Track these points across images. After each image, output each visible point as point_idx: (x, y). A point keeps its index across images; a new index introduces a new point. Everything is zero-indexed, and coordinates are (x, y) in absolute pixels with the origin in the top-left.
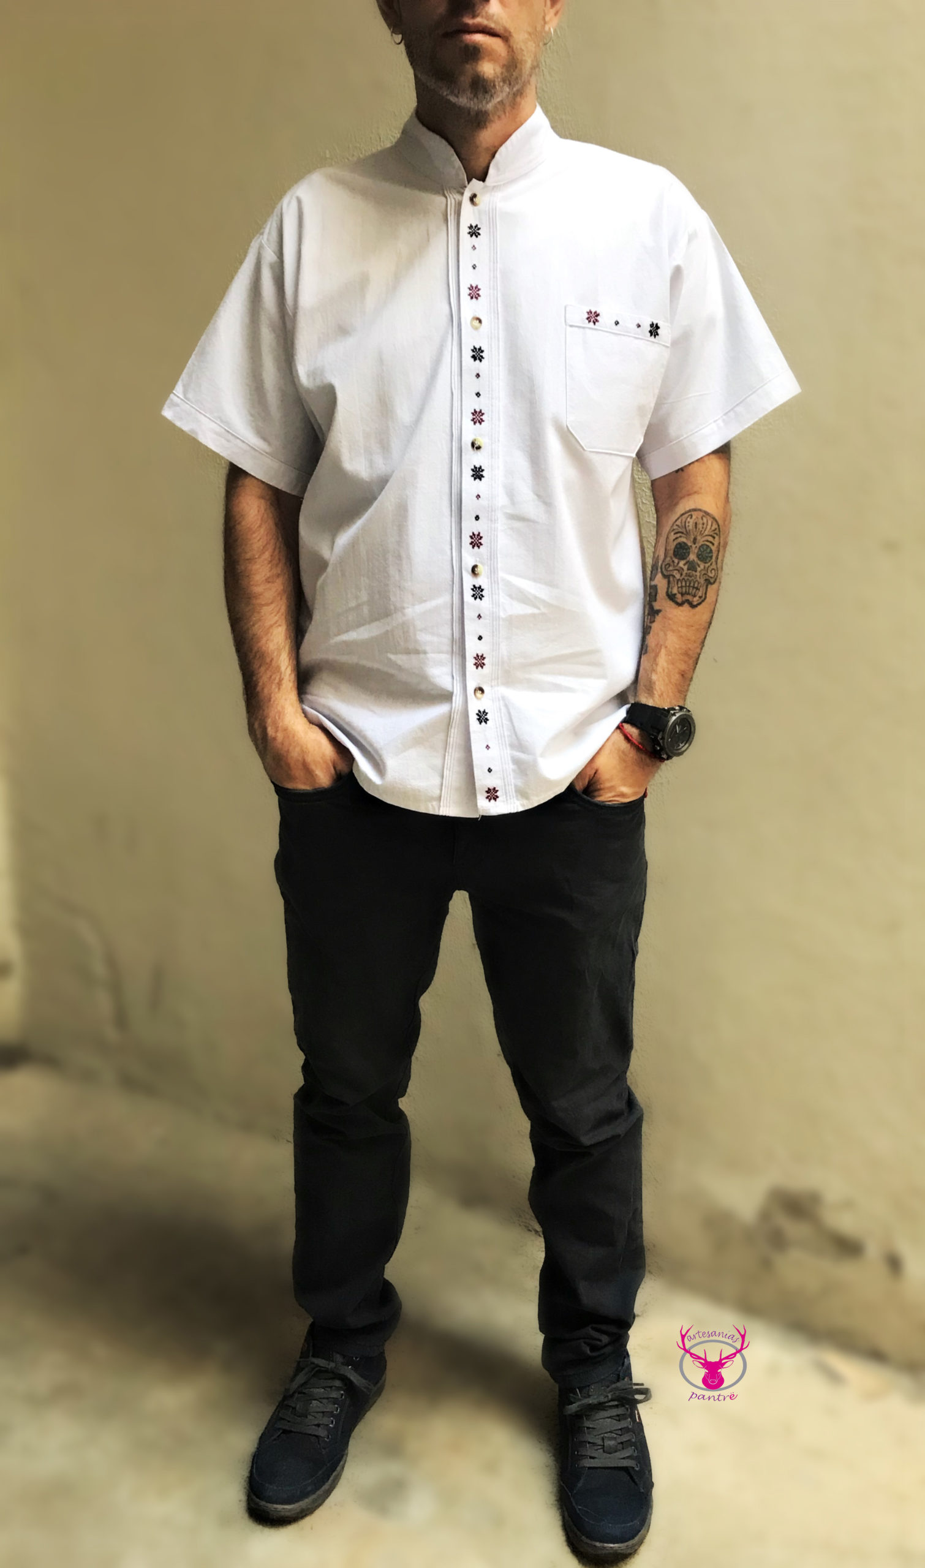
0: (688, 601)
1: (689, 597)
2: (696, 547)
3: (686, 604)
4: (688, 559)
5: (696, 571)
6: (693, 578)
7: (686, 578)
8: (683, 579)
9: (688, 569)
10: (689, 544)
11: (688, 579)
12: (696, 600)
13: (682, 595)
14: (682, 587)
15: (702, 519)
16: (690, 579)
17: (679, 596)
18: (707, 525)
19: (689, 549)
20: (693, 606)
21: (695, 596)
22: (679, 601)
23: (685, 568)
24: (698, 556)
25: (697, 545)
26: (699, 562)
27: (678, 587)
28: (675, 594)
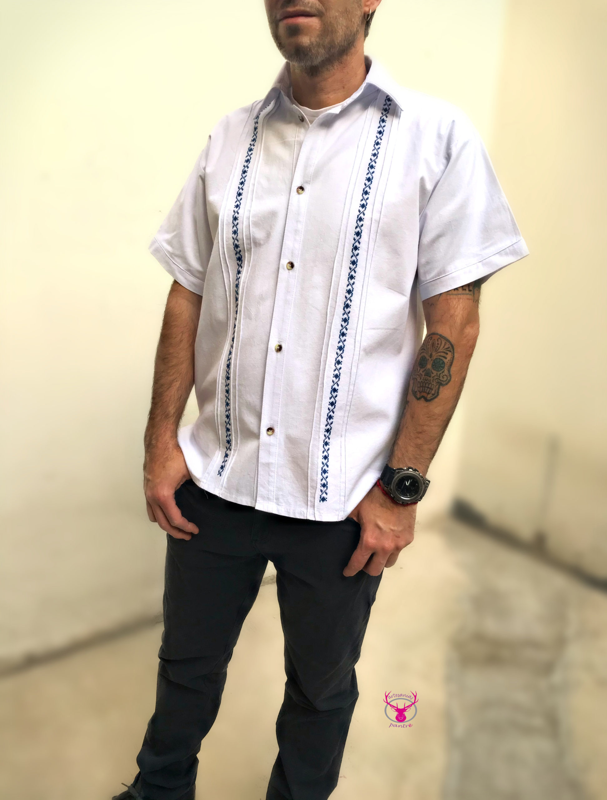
0: (423, 397)
1: (425, 394)
2: (432, 360)
3: (423, 399)
4: (425, 368)
5: (430, 377)
6: (428, 381)
7: (423, 381)
8: (422, 381)
9: (425, 375)
10: (428, 357)
11: (424, 382)
12: (429, 397)
13: (420, 392)
14: (420, 387)
15: (438, 341)
16: (426, 382)
17: (418, 393)
18: (441, 345)
19: (427, 361)
20: (427, 400)
21: (428, 394)
22: (418, 397)
23: (423, 374)
24: (433, 366)
25: (432, 358)
26: (433, 371)
27: (418, 387)
28: (416, 392)
